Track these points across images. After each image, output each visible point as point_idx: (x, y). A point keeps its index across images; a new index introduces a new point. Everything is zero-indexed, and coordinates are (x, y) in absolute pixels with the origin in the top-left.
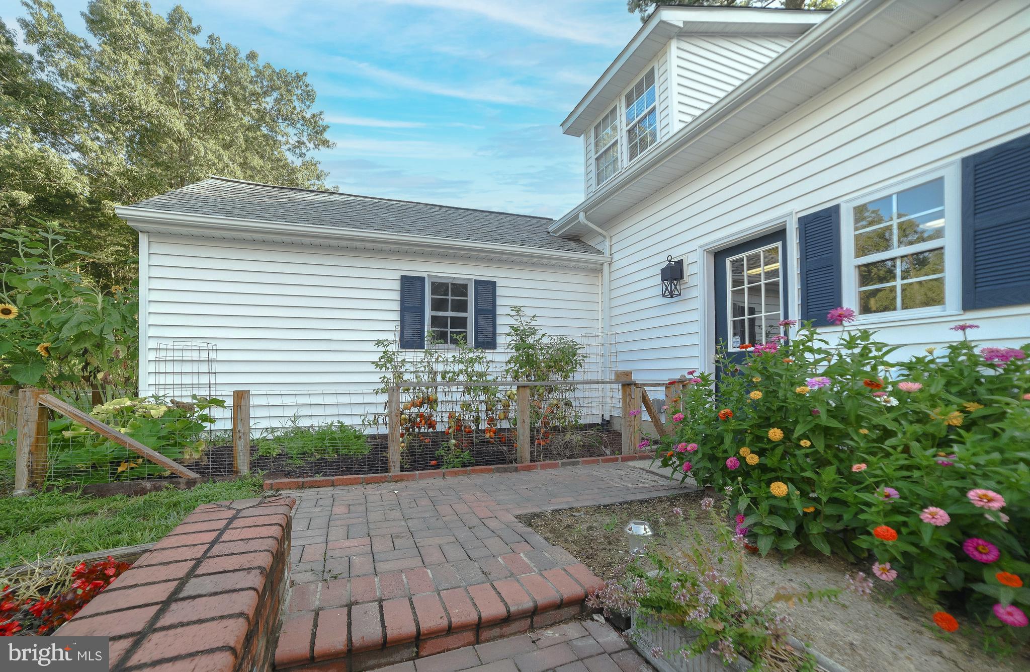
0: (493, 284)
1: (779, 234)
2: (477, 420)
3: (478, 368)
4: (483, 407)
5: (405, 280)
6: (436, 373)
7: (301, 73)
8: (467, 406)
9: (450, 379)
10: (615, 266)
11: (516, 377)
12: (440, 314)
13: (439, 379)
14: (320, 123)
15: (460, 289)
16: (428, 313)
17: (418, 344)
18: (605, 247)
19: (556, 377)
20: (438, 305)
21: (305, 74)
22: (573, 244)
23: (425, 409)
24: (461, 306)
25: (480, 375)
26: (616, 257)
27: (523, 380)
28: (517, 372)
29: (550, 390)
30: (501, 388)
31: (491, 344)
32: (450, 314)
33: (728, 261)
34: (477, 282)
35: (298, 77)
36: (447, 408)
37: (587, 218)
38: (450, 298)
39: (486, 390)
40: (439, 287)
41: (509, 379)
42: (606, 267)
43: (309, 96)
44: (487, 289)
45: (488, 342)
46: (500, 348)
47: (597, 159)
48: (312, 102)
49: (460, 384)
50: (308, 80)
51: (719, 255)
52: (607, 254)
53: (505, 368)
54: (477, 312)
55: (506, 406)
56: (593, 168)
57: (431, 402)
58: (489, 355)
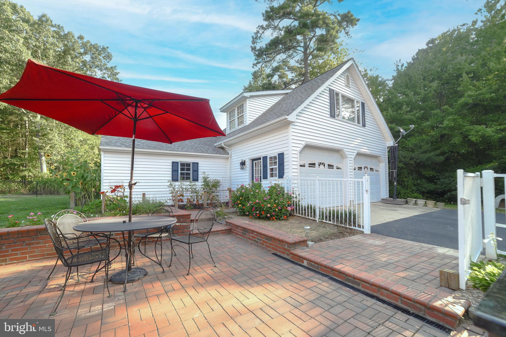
0: (198, 163)
1: (259, 159)
2: (194, 200)
3: (194, 187)
4: (195, 197)
5: (173, 163)
6: (183, 188)
7: (105, 47)
8: (191, 196)
9: (187, 190)
10: (232, 158)
11: (204, 189)
12: (183, 172)
13: (184, 190)
14: (115, 71)
15: (188, 165)
16: (179, 172)
17: (177, 180)
18: (230, 152)
19: (214, 189)
20: (182, 169)
21: (107, 48)
22: (221, 150)
23: (181, 197)
24: (189, 170)
25: (195, 189)
26: (232, 156)
27: (206, 190)
28: (204, 188)
29: (213, 192)
30: (200, 192)
31: (197, 180)
32: (185, 172)
33: (254, 162)
34: (193, 163)
35: (104, 49)
36: (186, 198)
37: (224, 145)
38: (185, 167)
39: (196, 192)
40: (182, 165)
41: (202, 189)
42: (230, 158)
43: (109, 57)
44: (196, 165)
45: (196, 179)
46: (199, 181)
47: (230, 122)
48: (110, 60)
49: (190, 191)
50: (109, 50)
51: (253, 160)
52: (230, 154)
53: (201, 187)
54: (193, 171)
55: (201, 197)
56: (229, 124)
57: (182, 196)
58: (197, 183)
